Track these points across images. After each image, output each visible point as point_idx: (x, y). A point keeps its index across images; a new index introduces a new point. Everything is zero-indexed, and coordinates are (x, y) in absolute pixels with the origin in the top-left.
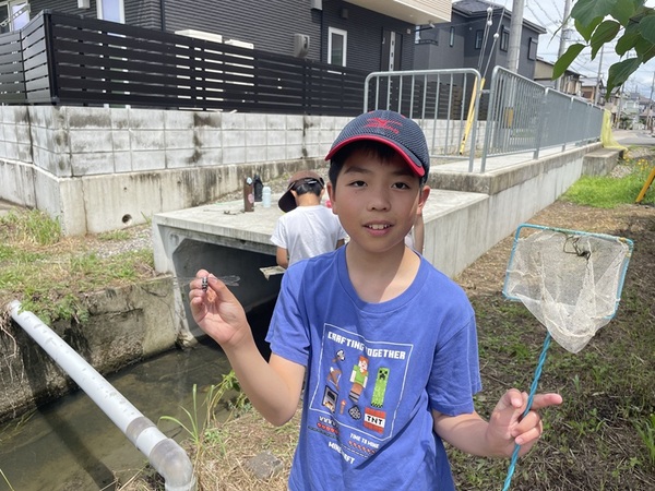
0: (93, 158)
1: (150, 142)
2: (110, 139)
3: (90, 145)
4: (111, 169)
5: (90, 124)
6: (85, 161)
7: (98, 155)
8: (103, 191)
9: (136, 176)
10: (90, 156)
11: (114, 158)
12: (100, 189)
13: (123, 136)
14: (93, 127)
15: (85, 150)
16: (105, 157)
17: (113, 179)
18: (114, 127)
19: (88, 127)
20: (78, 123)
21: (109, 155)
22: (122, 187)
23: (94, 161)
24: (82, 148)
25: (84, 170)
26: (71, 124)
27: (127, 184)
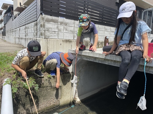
0: (52, 33)
1: (70, 30)
2: (57, 28)
3: (51, 29)
4: (57, 37)
5: (52, 22)
6: (49, 34)
7: (53, 32)
8: (54, 44)
9: (64, 41)
10: (51, 32)
11: (58, 34)
12: (53, 43)
13: (62, 27)
14: (53, 23)
15: (49, 30)
16: (55, 33)
17: (57, 41)
18: (59, 24)
19: (51, 23)
20: (48, 21)
21: (57, 33)
22: (60, 44)
23: (52, 34)
24: (49, 29)
25: (49, 37)
26: (46, 21)
27: (62, 43)
